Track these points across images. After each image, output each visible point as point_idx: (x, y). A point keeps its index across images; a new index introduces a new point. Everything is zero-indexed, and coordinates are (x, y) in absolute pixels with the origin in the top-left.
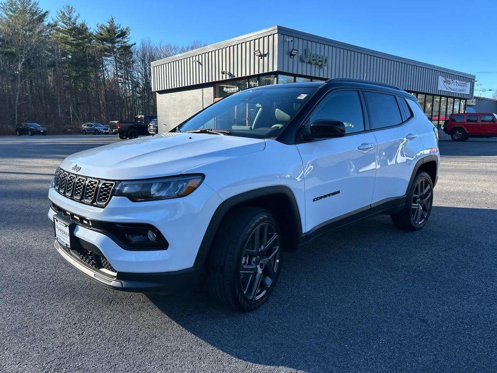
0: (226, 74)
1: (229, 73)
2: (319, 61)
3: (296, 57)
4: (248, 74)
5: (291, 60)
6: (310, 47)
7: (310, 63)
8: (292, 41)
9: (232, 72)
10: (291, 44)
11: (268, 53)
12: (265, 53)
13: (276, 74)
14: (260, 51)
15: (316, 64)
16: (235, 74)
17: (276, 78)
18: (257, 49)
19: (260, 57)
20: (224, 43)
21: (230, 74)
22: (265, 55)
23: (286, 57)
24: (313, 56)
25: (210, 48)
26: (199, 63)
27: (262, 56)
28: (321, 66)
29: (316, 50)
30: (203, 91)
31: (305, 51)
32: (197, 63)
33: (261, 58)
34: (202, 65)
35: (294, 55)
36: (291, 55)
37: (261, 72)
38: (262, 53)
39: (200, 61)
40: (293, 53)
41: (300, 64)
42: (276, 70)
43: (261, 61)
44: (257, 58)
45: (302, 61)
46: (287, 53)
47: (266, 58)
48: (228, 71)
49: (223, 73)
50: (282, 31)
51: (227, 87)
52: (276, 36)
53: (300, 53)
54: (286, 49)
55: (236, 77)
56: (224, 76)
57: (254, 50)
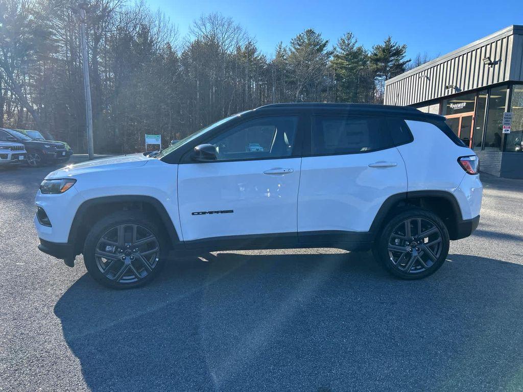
0: (452, 87)
1: (456, 86)
4: (475, 87)
9: (458, 86)
11: (500, 60)
12: (497, 60)
13: (509, 84)
14: (491, 59)
16: (462, 88)
17: (509, 90)
18: (488, 55)
19: (490, 66)
20: (454, 53)
21: (456, 88)
22: (495, 63)
25: (439, 61)
26: (427, 78)
27: (493, 64)
30: (429, 108)
32: (426, 78)
34: (430, 80)
37: (490, 83)
39: (429, 76)
42: (507, 79)
43: (491, 69)
44: (487, 66)
47: (497, 66)
48: (454, 84)
49: (447, 87)
50: (518, 31)
51: (454, 103)
52: (511, 38)
55: (462, 91)
56: (450, 90)
57: (485, 57)
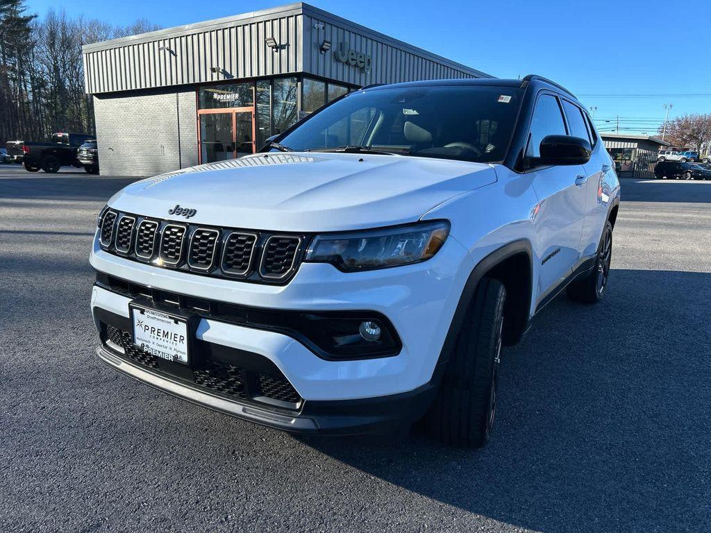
0: (218, 71)
1: (224, 70)
2: (361, 62)
3: (328, 52)
4: (255, 75)
5: (321, 57)
6: (347, 40)
7: (347, 63)
8: (323, 28)
9: (228, 70)
10: (322, 32)
11: (288, 44)
12: (283, 43)
13: (299, 77)
14: (274, 39)
15: (356, 66)
16: (234, 74)
17: (299, 84)
18: (269, 36)
19: (275, 50)
20: (214, 23)
21: (224, 72)
22: (282, 47)
23: (315, 52)
24: (352, 54)
25: (189, 28)
26: (171, 52)
27: (279, 47)
28: (362, 70)
29: (356, 44)
30: (178, 96)
31: (341, 46)
32: (167, 52)
33: (277, 51)
34: (176, 55)
35: (325, 50)
36: (322, 49)
37: (277, 72)
38: (278, 43)
39: (173, 49)
40: (324, 47)
41: (334, 65)
42: (300, 70)
43: (277, 55)
44: (269, 50)
45: (337, 60)
46: (316, 46)
47: (284, 52)
48: (221, 67)
49: (213, 70)
50: (308, 11)
51: (219, 94)
52: (300, 18)
53: (334, 48)
54: (315, 40)
55: (235, 77)
56: (215, 75)
57: (265, 37)
